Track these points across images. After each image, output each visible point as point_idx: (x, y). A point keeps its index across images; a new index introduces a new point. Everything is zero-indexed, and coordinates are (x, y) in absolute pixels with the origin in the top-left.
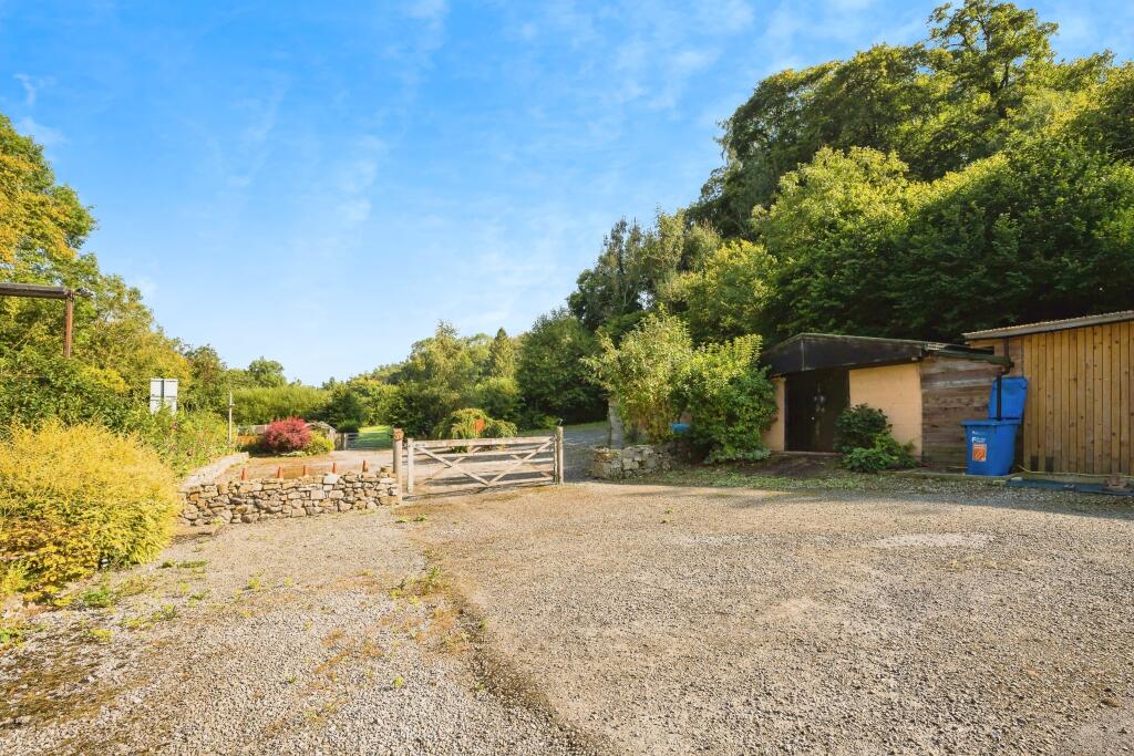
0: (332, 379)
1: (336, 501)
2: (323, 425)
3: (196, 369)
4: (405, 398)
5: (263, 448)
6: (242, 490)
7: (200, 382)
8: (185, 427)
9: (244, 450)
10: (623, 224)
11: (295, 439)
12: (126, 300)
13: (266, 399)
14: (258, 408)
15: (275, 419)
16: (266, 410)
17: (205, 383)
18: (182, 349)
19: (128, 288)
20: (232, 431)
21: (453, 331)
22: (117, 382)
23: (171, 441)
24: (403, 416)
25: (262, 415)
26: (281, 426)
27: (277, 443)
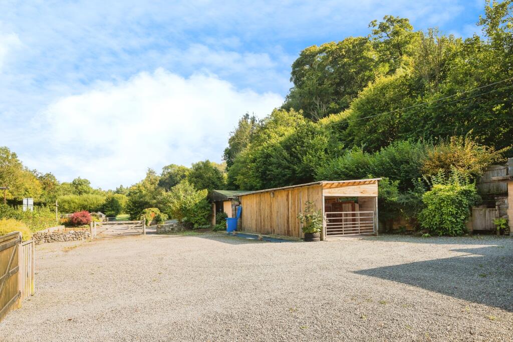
0: (122, 186)
1: (73, 238)
2: (100, 213)
3: (44, 186)
4: (133, 202)
5: (71, 224)
6: (47, 234)
7: (46, 192)
8: (36, 216)
9: (62, 224)
10: (247, 115)
11: (84, 220)
12: (10, 158)
13: (76, 201)
14: (72, 205)
15: (81, 210)
16: (76, 206)
17: (49, 193)
18: (37, 175)
19: (11, 153)
20: (57, 216)
21: (154, 172)
22: (8, 195)
23: (31, 221)
24: (132, 210)
25: (74, 208)
26: (79, 214)
27: (76, 222)
